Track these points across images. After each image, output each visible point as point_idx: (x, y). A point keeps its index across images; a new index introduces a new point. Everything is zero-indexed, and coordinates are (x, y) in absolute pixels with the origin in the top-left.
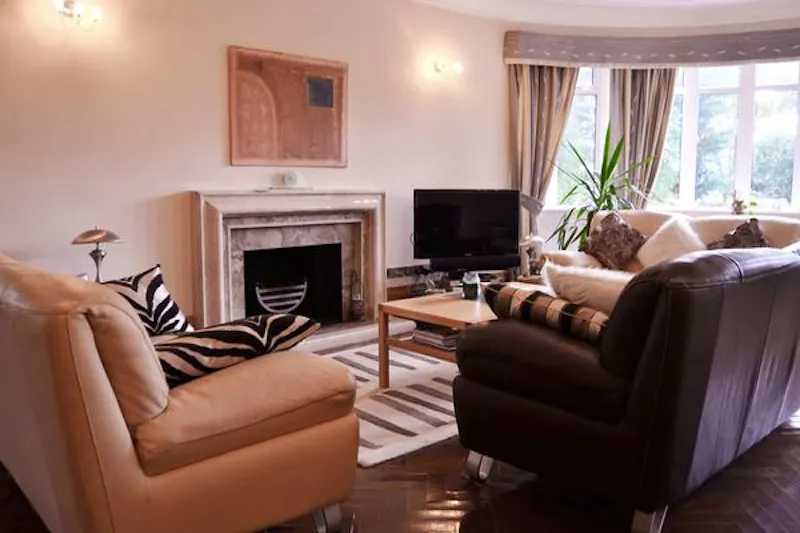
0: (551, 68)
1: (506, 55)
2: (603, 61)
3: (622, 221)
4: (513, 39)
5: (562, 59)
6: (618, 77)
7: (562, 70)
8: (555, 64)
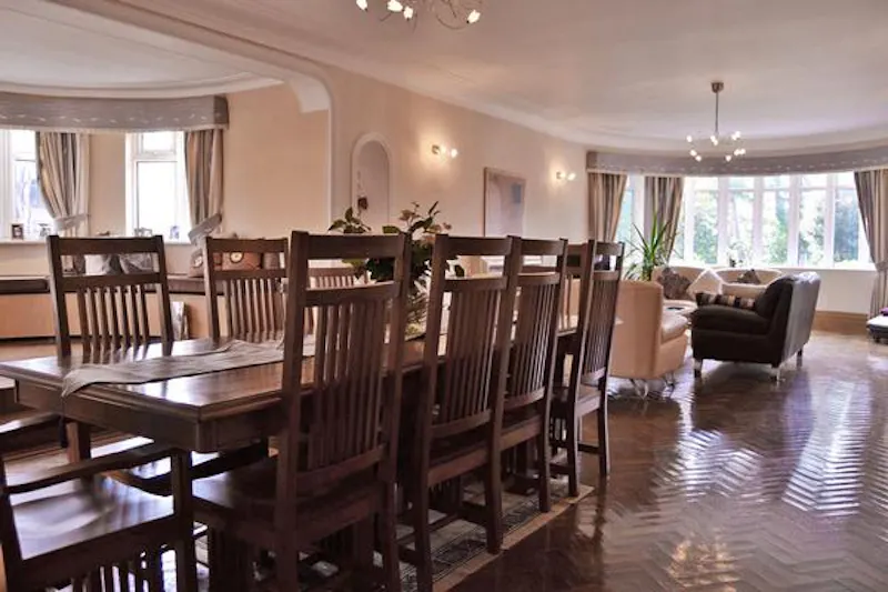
0: (613, 176)
1: (588, 166)
2: (642, 171)
3: (675, 272)
4: (591, 156)
5: (618, 170)
6: (649, 182)
7: (618, 177)
8: (615, 173)
